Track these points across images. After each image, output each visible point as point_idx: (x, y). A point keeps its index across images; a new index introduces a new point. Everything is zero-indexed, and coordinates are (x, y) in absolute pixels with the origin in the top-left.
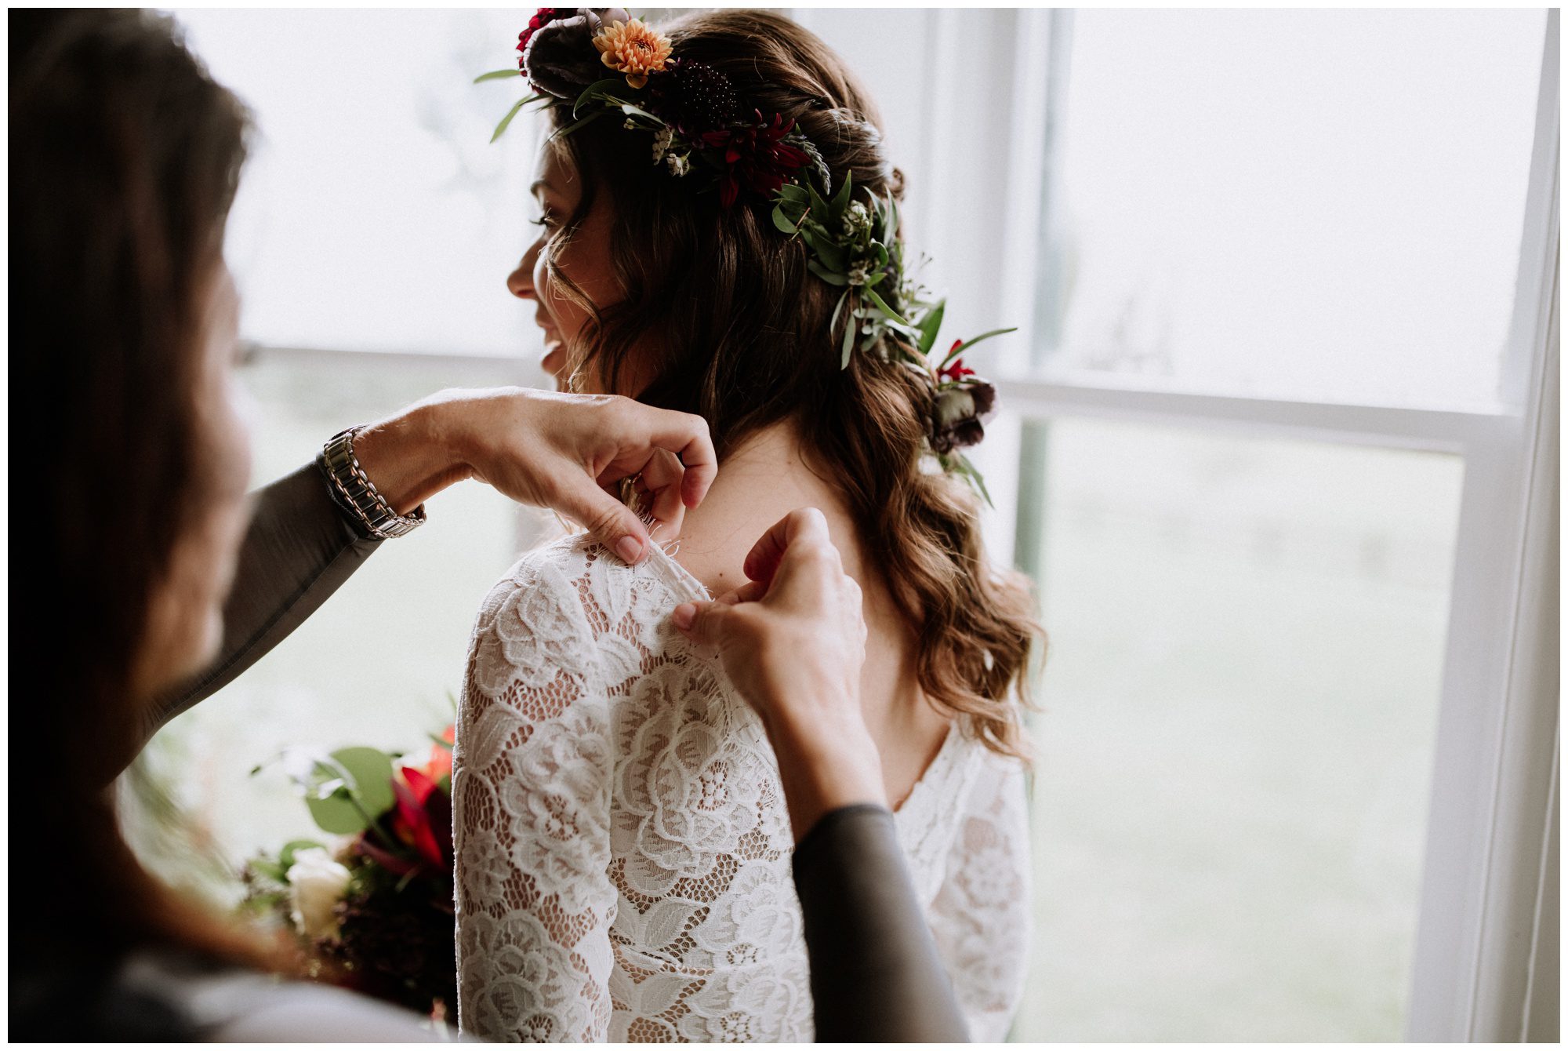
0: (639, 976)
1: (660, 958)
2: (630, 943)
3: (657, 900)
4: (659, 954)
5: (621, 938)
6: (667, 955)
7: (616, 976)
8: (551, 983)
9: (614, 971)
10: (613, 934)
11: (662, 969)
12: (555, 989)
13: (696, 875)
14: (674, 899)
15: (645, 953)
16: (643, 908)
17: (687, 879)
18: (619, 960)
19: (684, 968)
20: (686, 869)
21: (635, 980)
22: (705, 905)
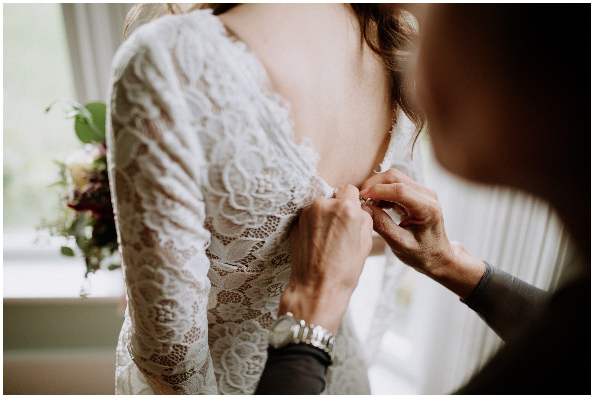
0: (222, 273)
1: (235, 265)
2: (218, 258)
3: (234, 239)
4: (234, 264)
5: (213, 255)
6: (240, 264)
7: (210, 272)
8: (171, 284)
9: (209, 271)
10: (208, 253)
11: (236, 271)
12: (173, 287)
13: (256, 227)
14: (244, 238)
15: (227, 263)
16: (226, 242)
17: (250, 229)
18: (212, 266)
19: (248, 269)
20: (250, 223)
21: (221, 275)
22: (262, 240)
